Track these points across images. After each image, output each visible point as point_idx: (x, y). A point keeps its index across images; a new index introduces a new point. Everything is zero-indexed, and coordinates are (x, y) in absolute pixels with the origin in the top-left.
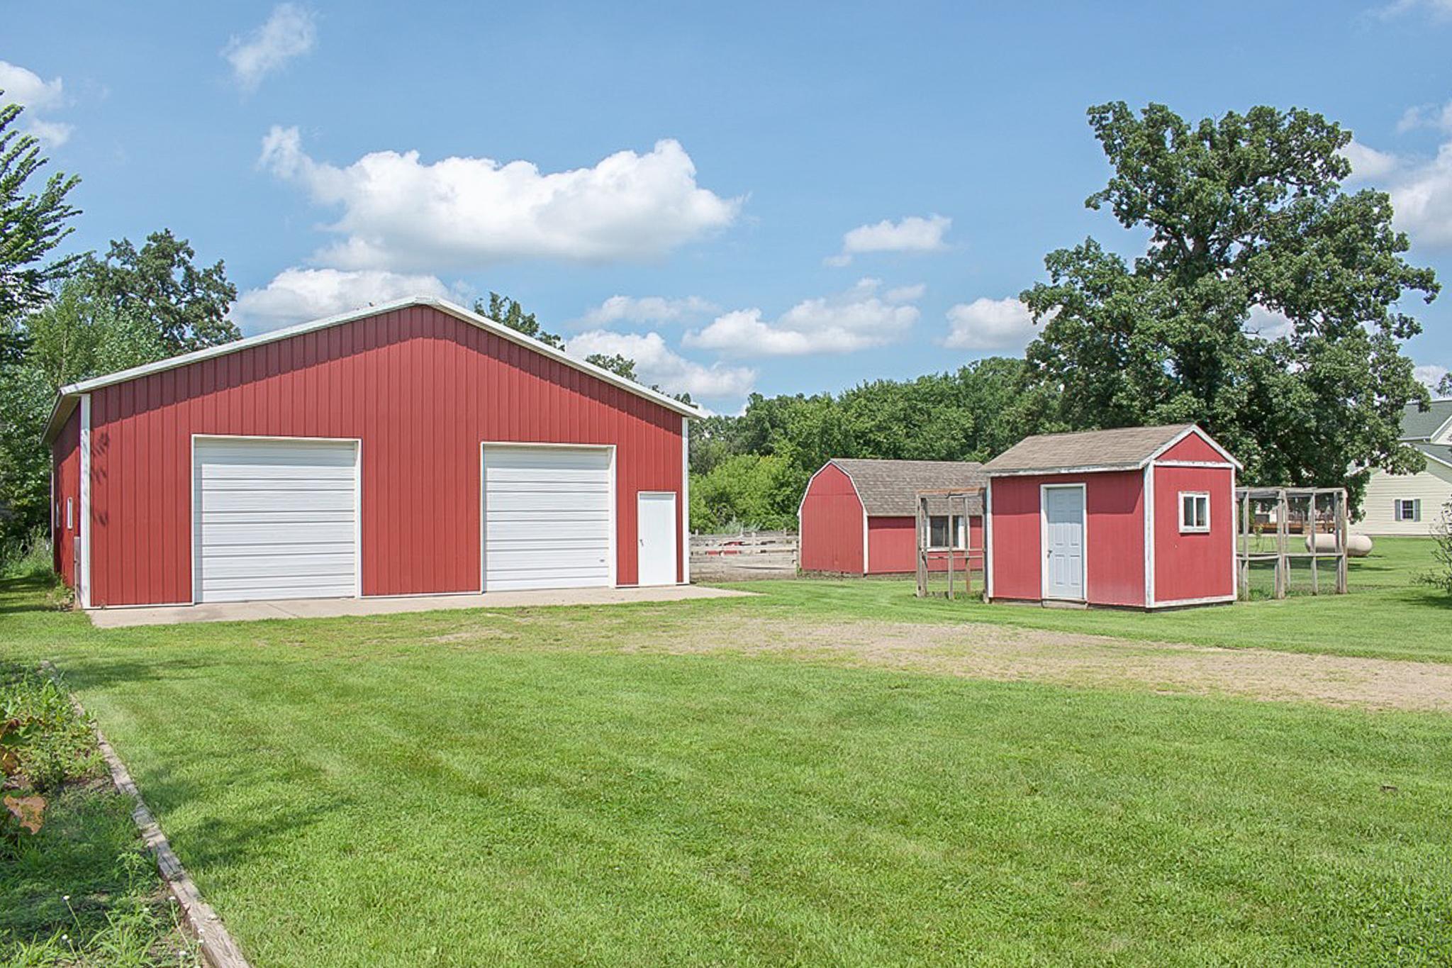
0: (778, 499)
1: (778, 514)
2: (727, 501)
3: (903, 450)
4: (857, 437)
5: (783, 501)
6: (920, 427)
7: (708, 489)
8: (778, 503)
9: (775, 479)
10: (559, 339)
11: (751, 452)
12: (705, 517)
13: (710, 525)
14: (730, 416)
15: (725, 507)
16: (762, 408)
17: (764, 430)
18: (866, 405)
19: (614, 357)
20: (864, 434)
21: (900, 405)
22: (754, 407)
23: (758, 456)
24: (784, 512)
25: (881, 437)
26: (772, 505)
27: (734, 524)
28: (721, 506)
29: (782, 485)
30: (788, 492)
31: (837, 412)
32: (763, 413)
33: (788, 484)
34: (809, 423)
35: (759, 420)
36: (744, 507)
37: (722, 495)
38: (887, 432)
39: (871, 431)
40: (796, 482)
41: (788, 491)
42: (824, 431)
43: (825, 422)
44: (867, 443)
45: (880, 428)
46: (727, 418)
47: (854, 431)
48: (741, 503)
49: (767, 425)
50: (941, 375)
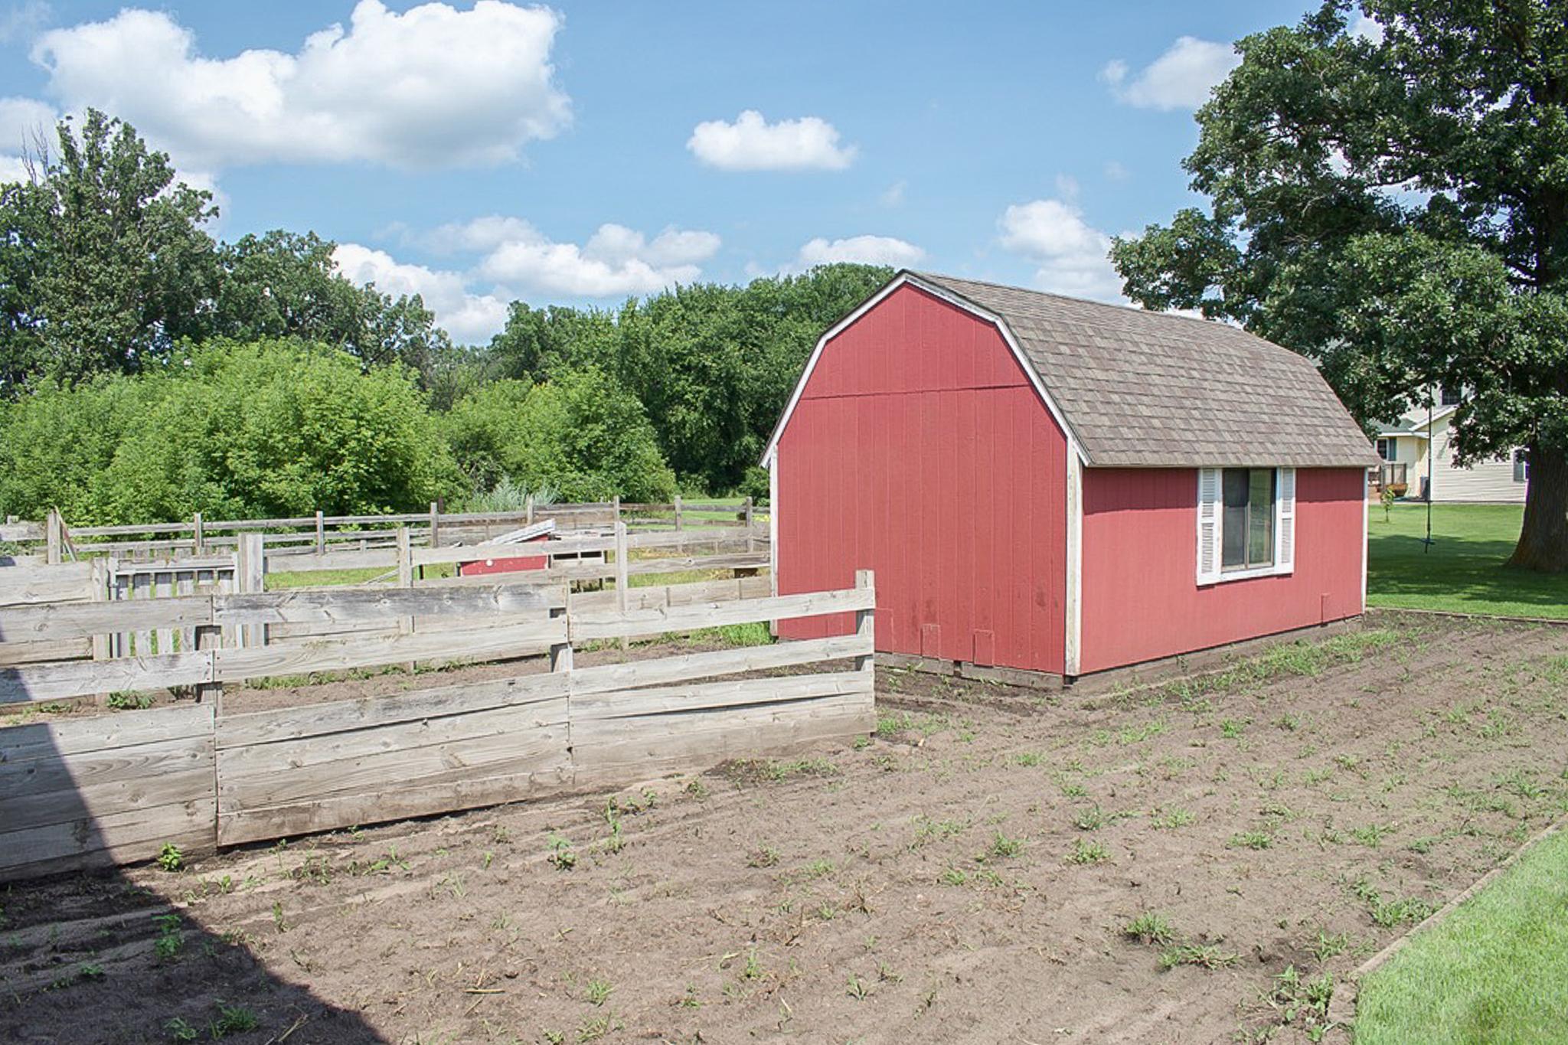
0: (582, 444)
1: (580, 470)
2: (489, 447)
3: (739, 380)
4: (672, 361)
5: (589, 447)
6: (760, 347)
7: (455, 427)
8: (580, 452)
9: (576, 409)
10: (210, 197)
11: (518, 375)
12: (449, 475)
13: (461, 491)
14: (477, 346)
15: (484, 458)
16: (528, 322)
17: (532, 353)
18: (683, 316)
19: (305, 235)
20: (681, 356)
21: (734, 315)
22: (516, 320)
23: (530, 381)
24: (591, 468)
25: (708, 360)
26: (569, 455)
27: (504, 489)
28: (476, 457)
29: (587, 420)
30: (597, 433)
31: (644, 324)
32: (531, 328)
33: (597, 419)
34: (602, 338)
35: (525, 339)
36: (519, 458)
37: (478, 437)
38: (716, 354)
39: (691, 353)
40: (611, 415)
41: (598, 430)
42: (626, 350)
43: (627, 336)
44: (687, 369)
45: (704, 347)
46: (473, 349)
47: (668, 352)
48: (514, 452)
49: (536, 346)
50: (781, 280)
